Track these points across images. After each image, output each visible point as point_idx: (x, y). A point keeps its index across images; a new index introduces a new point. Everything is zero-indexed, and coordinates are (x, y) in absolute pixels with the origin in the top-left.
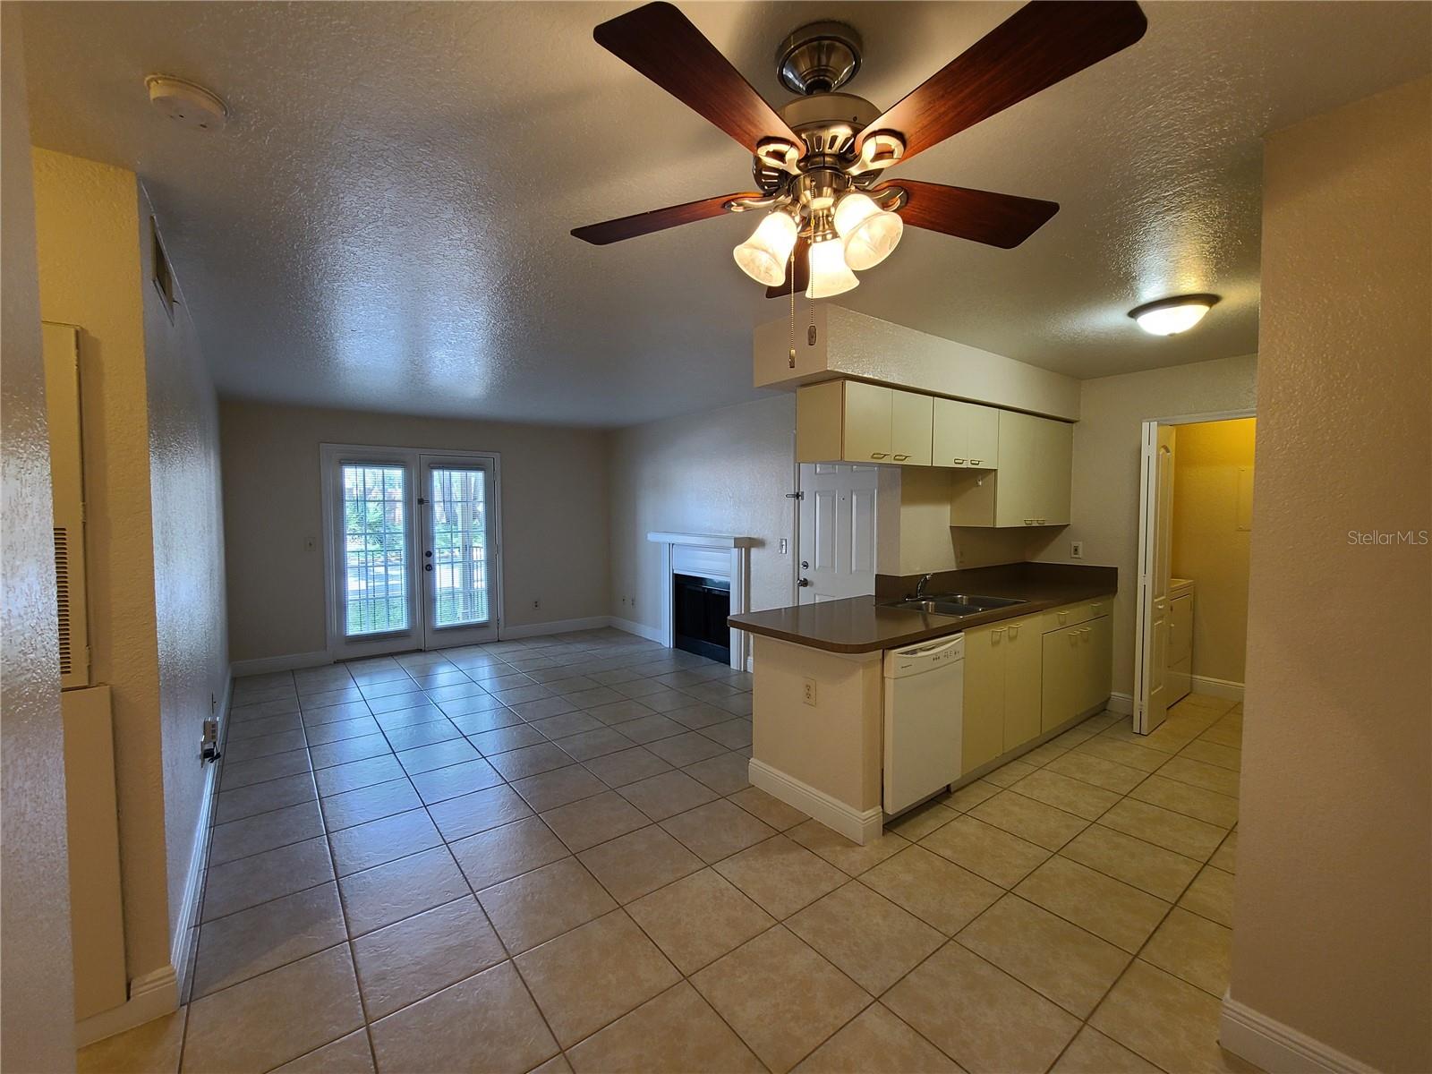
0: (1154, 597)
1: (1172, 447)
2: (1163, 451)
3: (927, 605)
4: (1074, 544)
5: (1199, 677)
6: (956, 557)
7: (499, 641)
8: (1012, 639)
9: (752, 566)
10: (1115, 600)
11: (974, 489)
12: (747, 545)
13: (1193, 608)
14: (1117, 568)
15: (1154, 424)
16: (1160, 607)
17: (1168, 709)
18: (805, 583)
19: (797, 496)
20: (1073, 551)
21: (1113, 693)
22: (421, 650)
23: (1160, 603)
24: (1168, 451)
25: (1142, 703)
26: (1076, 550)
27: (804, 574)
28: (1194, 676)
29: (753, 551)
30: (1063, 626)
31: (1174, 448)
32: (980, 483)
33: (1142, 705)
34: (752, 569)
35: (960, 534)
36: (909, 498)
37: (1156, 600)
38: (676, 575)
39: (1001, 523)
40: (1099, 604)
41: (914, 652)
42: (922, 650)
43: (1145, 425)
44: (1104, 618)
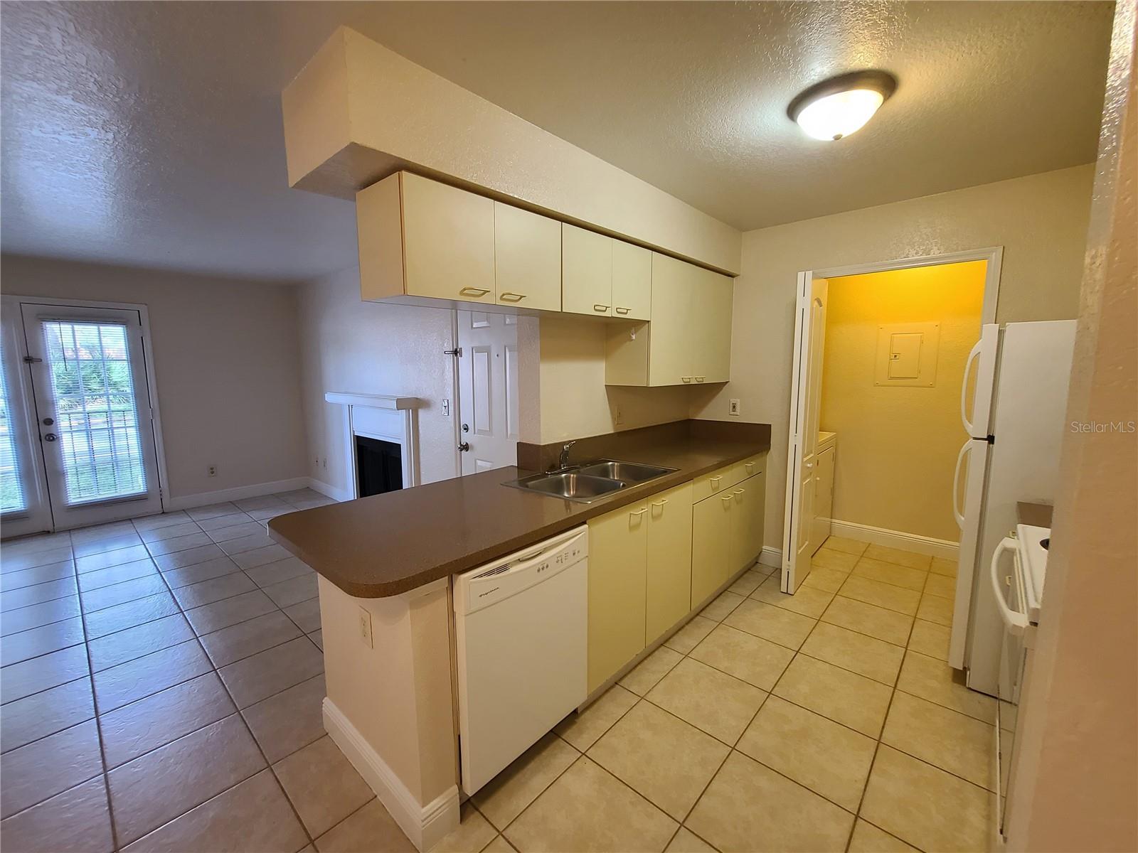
0: (804, 456)
1: (824, 302)
2: (816, 303)
3: (568, 478)
4: (733, 401)
5: (837, 521)
6: (614, 419)
7: (163, 513)
8: (655, 518)
9: (420, 428)
10: (768, 456)
11: (628, 343)
12: (413, 406)
13: (835, 458)
14: (770, 425)
15: (809, 274)
16: (809, 465)
17: (812, 557)
18: (465, 447)
19: (456, 352)
20: (731, 408)
21: (764, 547)
22: (49, 532)
23: (808, 461)
24: (820, 305)
25: (789, 565)
26: (734, 407)
27: (466, 438)
28: (834, 520)
29: (421, 413)
30: (716, 490)
31: (826, 303)
32: (634, 337)
33: (789, 566)
34: (421, 432)
35: (616, 393)
36: (550, 354)
37: (805, 459)
38: (357, 437)
39: (654, 383)
40: (753, 463)
41: (504, 568)
42: (520, 561)
43: (801, 275)
44: (757, 476)
